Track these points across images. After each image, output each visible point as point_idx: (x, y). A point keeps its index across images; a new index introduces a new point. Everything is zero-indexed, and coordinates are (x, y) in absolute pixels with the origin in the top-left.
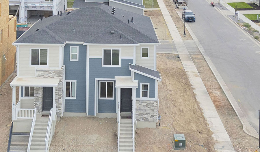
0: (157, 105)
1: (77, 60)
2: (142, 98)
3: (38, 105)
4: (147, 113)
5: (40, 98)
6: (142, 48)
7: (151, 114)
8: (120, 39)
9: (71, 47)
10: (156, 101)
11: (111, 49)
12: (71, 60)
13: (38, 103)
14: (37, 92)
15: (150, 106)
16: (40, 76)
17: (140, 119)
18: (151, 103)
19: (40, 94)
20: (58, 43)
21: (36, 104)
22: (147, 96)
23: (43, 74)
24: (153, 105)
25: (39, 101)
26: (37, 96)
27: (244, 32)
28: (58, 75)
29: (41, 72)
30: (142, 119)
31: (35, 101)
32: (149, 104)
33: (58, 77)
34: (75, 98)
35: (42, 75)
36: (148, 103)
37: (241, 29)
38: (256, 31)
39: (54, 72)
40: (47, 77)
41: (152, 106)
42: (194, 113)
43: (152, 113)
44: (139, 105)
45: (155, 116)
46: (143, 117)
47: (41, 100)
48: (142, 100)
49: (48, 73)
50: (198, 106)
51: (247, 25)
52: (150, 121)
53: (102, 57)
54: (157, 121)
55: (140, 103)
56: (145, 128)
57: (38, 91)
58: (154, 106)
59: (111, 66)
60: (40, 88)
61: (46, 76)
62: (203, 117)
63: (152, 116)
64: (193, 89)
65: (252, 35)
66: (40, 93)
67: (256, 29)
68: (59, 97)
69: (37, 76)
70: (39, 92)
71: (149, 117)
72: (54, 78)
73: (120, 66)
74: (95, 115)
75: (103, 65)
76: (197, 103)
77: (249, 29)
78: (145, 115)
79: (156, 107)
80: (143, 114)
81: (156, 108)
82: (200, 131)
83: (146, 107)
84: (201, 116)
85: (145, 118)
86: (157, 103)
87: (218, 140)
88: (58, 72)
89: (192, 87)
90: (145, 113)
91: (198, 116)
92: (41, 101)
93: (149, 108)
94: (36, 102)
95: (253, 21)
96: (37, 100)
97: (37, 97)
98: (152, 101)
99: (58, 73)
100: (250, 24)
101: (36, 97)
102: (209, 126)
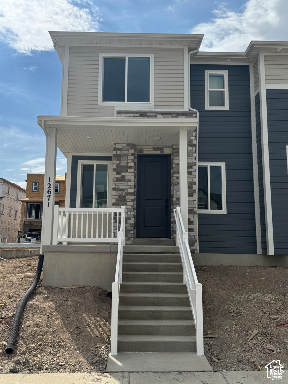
5: (129, 194)
9: (208, 73)
12: (208, 107)
19: (130, 184)
26: (121, 187)
34: (224, 211)
57: (123, 174)
66: (129, 180)
92: (132, 204)
96: (122, 200)
101: (119, 193)
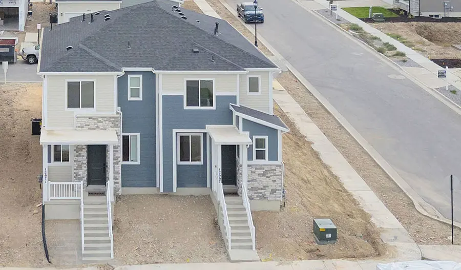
0: (281, 172)
1: (141, 99)
2: (255, 162)
3: (81, 176)
4: (264, 187)
5: (83, 164)
6: (248, 76)
7: (272, 188)
8: (213, 62)
9: (129, 76)
10: (280, 166)
11: (199, 79)
12: (130, 99)
13: (81, 172)
14: (77, 154)
15: (269, 175)
16: (82, 127)
17: (253, 196)
18: (272, 170)
19: (84, 158)
20: (112, 71)
21: (77, 174)
22: (263, 158)
23: (89, 124)
24: (275, 173)
25: (81, 169)
26: (79, 160)
27: (356, 41)
28: (113, 125)
29: (85, 120)
30: (257, 197)
31: (75, 169)
32: (269, 171)
33: (114, 127)
34: (138, 163)
35: (86, 125)
36: (266, 169)
37: (349, 35)
38: (375, 38)
39: (106, 119)
40: (94, 129)
41: (272, 174)
42: (327, 184)
43: (273, 186)
44: (252, 172)
45: (278, 190)
46: (258, 193)
47: (85, 167)
48: (256, 165)
49: (96, 121)
50: (330, 172)
51: (355, 28)
52: (270, 199)
53: (183, 93)
54: (281, 199)
55: (254, 170)
56: (263, 211)
57: (80, 152)
58: (277, 174)
59: (200, 108)
60: (83, 147)
61: (92, 126)
62: (346, 191)
63: (273, 191)
64: (310, 143)
65: (371, 46)
66: (83, 156)
67: (374, 35)
68: (115, 161)
69: (79, 127)
70: (82, 154)
71: (267, 193)
72: (106, 129)
73: (214, 108)
74: (175, 191)
75: (186, 107)
76: (326, 167)
77: (362, 35)
78: (262, 189)
79: (279, 175)
80: (257, 187)
81: (280, 177)
82: (349, 213)
83: (263, 176)
84: (340, 189)
85: (261, 195)
86: (280, 170)
87: (382, 226)
88: (113, 119)
89: (307, 140)
90: (261, 187)
91: (335, 189)
92: (85, 169)
93: (267, 177)
94: (77, 171)
95: (363, 20)
96: (79, 167)
97: (79, 163)
98: (274, 165)
99: (113, 121)
100: (360, 25)
102: (359, 204)
